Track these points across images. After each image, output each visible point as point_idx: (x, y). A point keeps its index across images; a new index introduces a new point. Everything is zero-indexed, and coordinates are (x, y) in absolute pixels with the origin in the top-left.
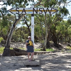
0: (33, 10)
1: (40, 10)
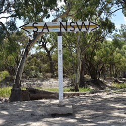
0: (60, 26)
1: (71, 25)
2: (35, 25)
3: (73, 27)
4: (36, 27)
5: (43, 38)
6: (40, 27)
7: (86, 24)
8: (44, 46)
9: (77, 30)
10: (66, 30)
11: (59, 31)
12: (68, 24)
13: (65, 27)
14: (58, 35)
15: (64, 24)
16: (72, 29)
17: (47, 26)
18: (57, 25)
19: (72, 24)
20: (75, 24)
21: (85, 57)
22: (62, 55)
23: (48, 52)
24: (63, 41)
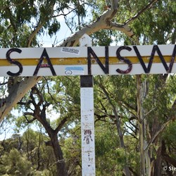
0: (89, 58)
1: (119, 57)
2: (14, 55)
3: (127, 61)
4: (16, 62)
5: (38, 93)
6: (29, 61)
7: (163, 54)
8: (40, 116)
9: (137, 69)
10: (106, 70)
11: (85, 73)
12: (112, 54)
13: (103, 61)
14: (83, 85)
15: (100, 51)
16: (124, 67)
17: (48, 60)
18: (78, 55)
19: (124, 53)
20: (133, 53)
21: (163, 148)
22: (92, 144)
23: (53, 133)
24: (96, 100)
